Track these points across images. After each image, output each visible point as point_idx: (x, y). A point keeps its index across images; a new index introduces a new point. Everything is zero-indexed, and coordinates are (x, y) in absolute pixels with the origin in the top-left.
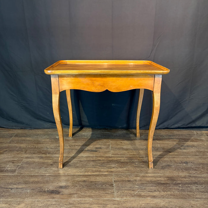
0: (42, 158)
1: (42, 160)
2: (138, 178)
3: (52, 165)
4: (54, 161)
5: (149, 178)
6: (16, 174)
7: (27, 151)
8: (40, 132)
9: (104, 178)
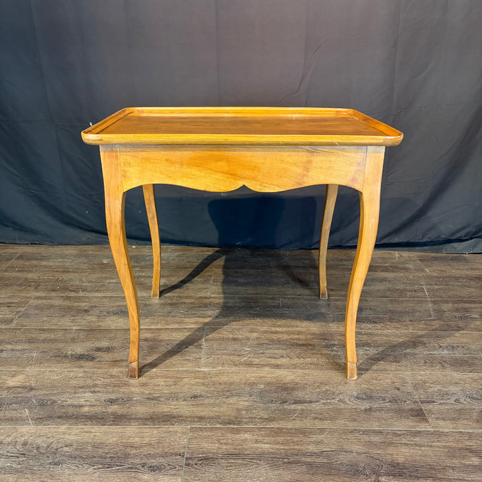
0: (68, 298)
1: (67, 303)
2: (255, 335)
3: (86, 311)
4: (93, 304)
5: (275, 335)
6: (13, 325)
7: (39, 285)
8: (71, 251)
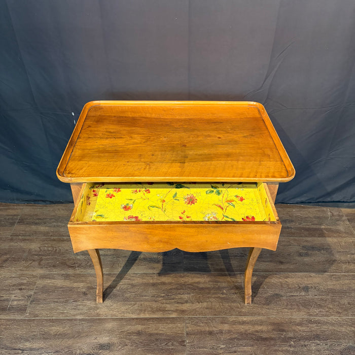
0: (67, 277)
1: (67, 283)
2: (226, 327)
3: (85, 294)
4: (89, 285)
5: (243, 327)
7: (41, 260)
9: (171, 325)
